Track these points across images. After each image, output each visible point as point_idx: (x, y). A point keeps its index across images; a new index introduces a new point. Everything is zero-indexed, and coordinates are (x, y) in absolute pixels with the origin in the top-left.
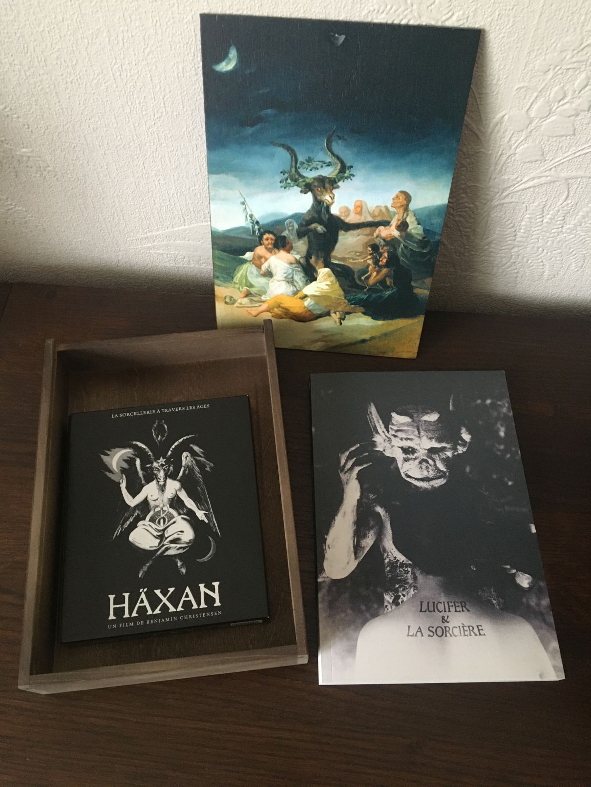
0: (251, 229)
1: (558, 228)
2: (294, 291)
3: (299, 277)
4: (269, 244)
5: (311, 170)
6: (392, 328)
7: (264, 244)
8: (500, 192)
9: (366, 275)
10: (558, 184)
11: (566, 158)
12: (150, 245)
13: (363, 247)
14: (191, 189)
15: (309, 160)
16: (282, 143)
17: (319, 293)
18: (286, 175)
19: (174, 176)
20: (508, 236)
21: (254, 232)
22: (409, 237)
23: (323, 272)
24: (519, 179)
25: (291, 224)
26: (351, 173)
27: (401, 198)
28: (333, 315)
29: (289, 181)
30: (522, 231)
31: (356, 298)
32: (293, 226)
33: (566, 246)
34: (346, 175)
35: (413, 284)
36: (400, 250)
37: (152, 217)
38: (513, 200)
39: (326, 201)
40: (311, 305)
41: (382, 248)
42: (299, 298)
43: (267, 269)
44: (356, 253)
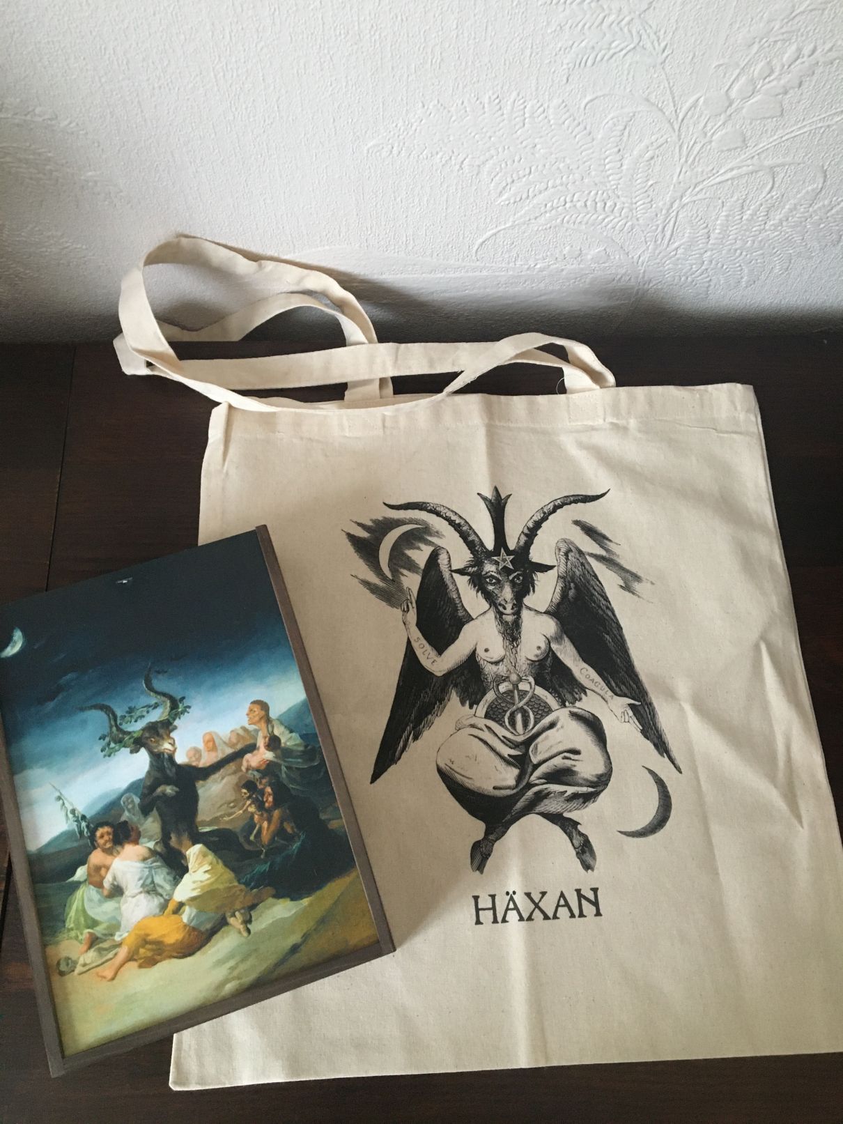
0: (76, 830)
2: (160, 904)
3: (162, 876)
4: (106, 842)
5: (136, 721)
6: (328, 903)
7: (99, 846)
9: (255, 832)
13: (235, 791)
15: (131, 710)
16: (95, 703)
17: (199, 890)
18: (107, 739)
21: (81, 832)
22: (287, 753)
23: (194, 853)
25: (129, 801)
26: (185, 705)
27: (256, 709)
28: (231, 920)
29: (112, 745)
31: (254, 875)
32: (133, 801)
34: (180, 710)
35: (323, 817)
36: (284, 776)
39: (167, 751)
40: (193, 919)
41: (261, 783)
42: (171, 912)
43: (113, 884)
44: (229, 803)
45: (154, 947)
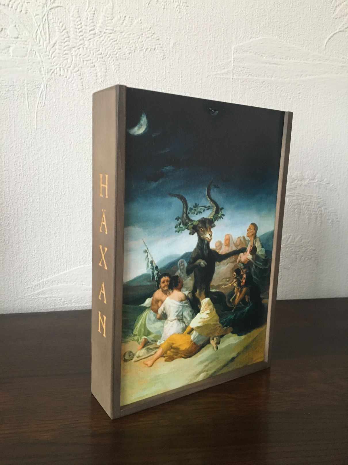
0: (151, 275)
2: (183, 327)
3: (188, 312)
4: (165, 286)
5: (197, 214)
6: (251, 339)
7: (161, 288)
9: (233, 297)
13: (231, 272)
15: (196, 206)
17: (202, 323)
18: (180, 221)
21: (153, 277)
22: (257, 258)
23: (205, 301)
25: (182, 264)
26: (222, 213)
27: (252, 229)
28: (212, 341)
29: (181, 226)
31: (227, 320)
32: (184, 264)
34: (219, 215)
35: (262, 296)
36: (253, 270)
39: (207, 239)
40: (196, 338)
42: (187, 333)
43: (163, 312)
44: (227, 278)
45: (174, 351)
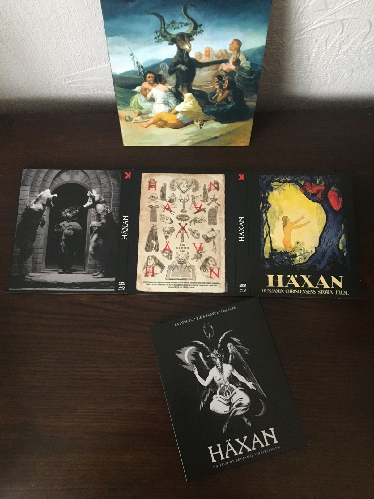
0: (138, 71)
1: (336, 52)
2: (169, 109)
3: (172, 100)
4: (151, 80)
5: (174, 29)
6: (233, 128)
7: (147, 81)
8: (299, 32)
9: (215, 96)
10: (336, 24)
11: (341, 7)
12: (70, 82)
13: (212, 77)
14: (94, 43)
15: (173, 22)
16: (154, 12)
17: (186, 109)
18: (158, 34)
19: (82, 36)
20: (304, 59)
22: (241, 69)
23: (187, 96)
24: (311, 23)
25: (164, 66)
26: (201, 29)
27: (235, 44)
28: (195, 123)
29: (160, 37)
30: (314, 55)
31: (209, 111)
32: (165, 67)
33: (341, 63)
34: (198, 31)
35: (245, 99)
36: (236, 78)
37: (70, 63)
38: (307, 36)
39: (186, 49)
40: (181, 118)
41: (225, 78)
42: (173, 113)
43: (151, 97)
44: (208, 82)
45: (164, 122)
